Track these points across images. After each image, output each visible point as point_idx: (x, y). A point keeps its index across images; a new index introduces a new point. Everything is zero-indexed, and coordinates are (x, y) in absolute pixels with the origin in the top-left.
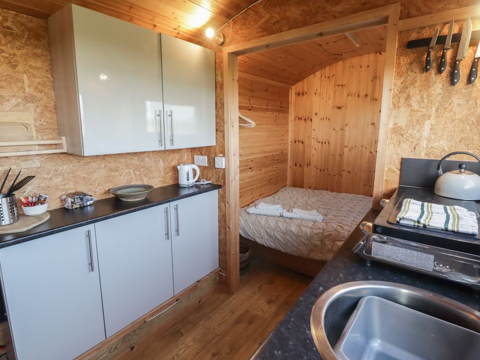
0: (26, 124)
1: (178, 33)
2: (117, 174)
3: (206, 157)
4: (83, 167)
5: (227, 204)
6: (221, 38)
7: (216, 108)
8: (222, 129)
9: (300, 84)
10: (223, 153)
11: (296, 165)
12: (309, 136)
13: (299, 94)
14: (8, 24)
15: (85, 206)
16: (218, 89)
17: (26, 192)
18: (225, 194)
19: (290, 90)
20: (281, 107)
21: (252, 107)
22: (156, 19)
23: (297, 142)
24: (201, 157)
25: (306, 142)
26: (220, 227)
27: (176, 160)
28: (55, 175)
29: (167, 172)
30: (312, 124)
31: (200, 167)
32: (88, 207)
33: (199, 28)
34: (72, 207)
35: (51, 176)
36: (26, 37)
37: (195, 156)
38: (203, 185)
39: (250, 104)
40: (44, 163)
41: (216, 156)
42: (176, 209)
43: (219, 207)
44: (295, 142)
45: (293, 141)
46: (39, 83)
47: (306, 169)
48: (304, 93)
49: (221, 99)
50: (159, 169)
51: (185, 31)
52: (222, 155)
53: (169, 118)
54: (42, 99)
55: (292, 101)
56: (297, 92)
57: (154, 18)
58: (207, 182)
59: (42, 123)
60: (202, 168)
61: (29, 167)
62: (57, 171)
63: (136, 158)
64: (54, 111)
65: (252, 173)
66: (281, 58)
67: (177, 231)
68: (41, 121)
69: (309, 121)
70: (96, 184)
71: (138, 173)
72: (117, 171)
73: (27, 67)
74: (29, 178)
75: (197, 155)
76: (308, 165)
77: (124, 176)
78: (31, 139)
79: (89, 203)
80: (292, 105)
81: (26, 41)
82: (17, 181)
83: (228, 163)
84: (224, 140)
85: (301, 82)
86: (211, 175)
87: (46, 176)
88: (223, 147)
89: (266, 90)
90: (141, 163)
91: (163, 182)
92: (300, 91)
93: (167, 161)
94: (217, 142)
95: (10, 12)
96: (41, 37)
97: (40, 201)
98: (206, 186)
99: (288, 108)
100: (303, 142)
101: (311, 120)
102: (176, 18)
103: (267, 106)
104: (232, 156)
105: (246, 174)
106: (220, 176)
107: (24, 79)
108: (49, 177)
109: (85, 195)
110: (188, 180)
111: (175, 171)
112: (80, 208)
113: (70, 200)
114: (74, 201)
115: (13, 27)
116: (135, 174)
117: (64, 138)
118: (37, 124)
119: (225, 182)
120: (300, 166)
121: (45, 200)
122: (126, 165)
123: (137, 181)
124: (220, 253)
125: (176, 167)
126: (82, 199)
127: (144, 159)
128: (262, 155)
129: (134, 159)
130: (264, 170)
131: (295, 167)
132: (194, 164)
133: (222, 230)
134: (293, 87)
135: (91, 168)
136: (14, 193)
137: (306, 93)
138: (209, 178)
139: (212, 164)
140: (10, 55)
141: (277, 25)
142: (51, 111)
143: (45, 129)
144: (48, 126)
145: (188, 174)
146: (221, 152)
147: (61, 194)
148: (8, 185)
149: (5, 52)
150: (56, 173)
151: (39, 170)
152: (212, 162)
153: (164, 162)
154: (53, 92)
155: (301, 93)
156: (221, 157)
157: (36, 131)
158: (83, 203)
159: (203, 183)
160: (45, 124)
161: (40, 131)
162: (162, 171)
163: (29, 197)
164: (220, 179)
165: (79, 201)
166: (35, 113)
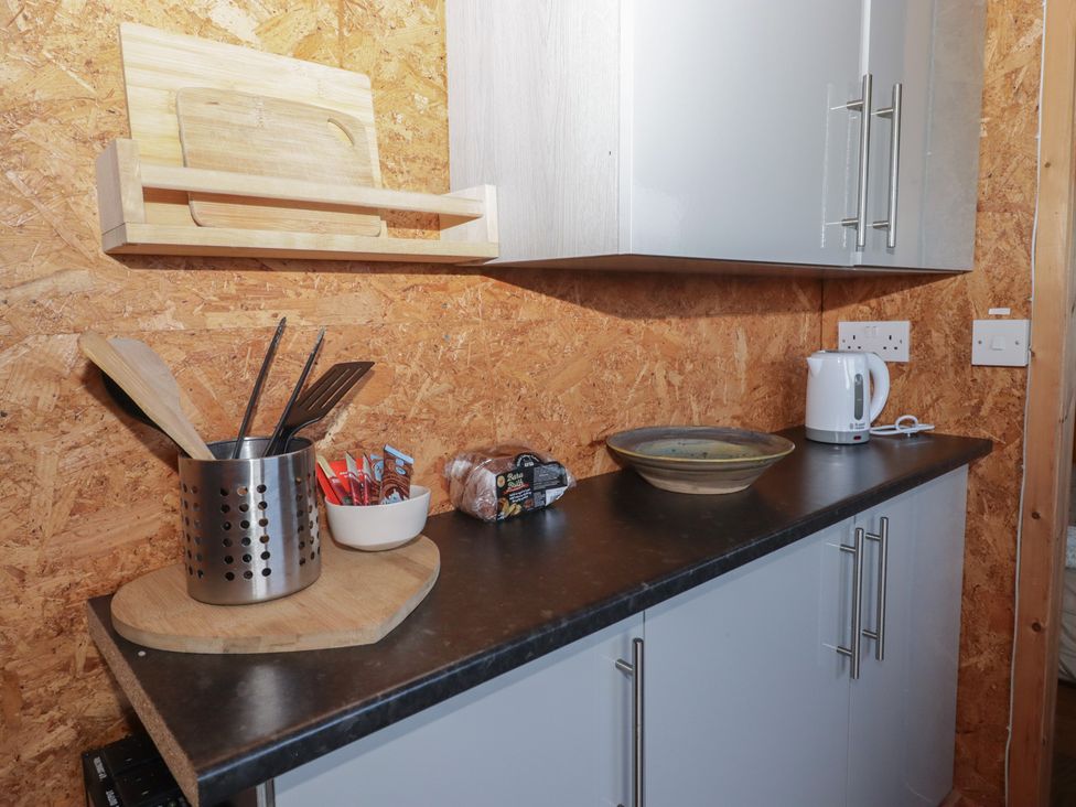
2: (619, 378)
3: (907, 323)
8: (1013, 197)
10: (1012, 298)
15: (537, 511)
17: (328, 438)
24: (876, 327)
28: (429, 369)
29: (755, 383)
32: (549, 513)
34: (499, 511)
35: (414, 368)
38: (902, 436)
40: (396, 311)
41: (976, 317)
52: (1007, 311)
58: (919, 427)
59: (398, 128)
61: (346, 321)
62: (435, 348)
67: (877, 637)
68: (395, 119)
72: (618, 365)
74: (349, 373)
77: (637, 390)
79: (552, 495)
84: (1025, 243)
87: (399, 369)
90: (686, 340)
93: (757, 336)
97: (393, 477)
98: (914, 443)
106: (990, 401)
108: (409, 373)
109: (540, 462)
110: (858, 414)
112: (525, 516)
113: (490, 480)
114: (506, 486)
116: (669, 384)
117: (491, 193)
118: (382, 133)
119: (1015, 428)
121: (407, 476)
124: (963, 728)
126: (529, 478)
129: (670, 323)
144: (418, 149)
145: (860, 390)
146: (1001, 300)
150: (430, 354)
151: (377, 342)
153: (748, 340)
156: (998, 317)
157: (383, 166)
158: (531, 497)
159: (904, 431)
160: (409, 135)
161: (391, 164)
162: (743, 376)
163: (349, 460)
164: (984, 412)
165: (521, 484)
166: (377, 84)
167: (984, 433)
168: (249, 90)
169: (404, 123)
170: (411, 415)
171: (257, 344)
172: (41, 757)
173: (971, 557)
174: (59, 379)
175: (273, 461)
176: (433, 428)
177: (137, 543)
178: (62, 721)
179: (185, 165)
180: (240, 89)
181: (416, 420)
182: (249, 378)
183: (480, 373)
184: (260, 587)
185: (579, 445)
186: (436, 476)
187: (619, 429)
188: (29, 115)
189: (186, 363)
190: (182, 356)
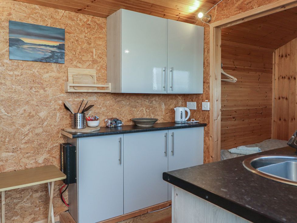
0: (93, 75)
1: (179, 18)
2: (136, 110)
3: (196, 102)
4: (117, 103)
5: (210, 138)
6: (209, 18)
7: (204, 67)
8: (208, 81)
9: (283, 48)
10: (208, 98)
11: (280, 120)
12: (293, 93)
13: (282, 56)
14: (89, 23)
15: (117, 127)
16: (206, 53)
17: (89, 114)
18: (209, 130)
19: (274, 53)
20: (265, 68)
21: (236, 67)
22: (166, 11)
23: (281, 98)
24: (192, 103)
25: (290, 98)
26: (204, 157)
27: (173, 105)
28: (103, 107)
29: (167, 112)
30: (296, 82)
31: (191, 110)
32: (119, 127)
33: (193, 13)
34: (111, 126)
35: (101, 106)
36: (96, 29)
37: (187, 103)
39: (234, 65)
40: (98, 99)
41: (203, 102)
42: (173, 136)
43: (205, 141)
44: (279, 99)
45: (277, 97)
46: (100, 53)
47: (290, 124)
48: (288, 55)
49: (208, 60)
50: (162, 110)
51: (184, 16)
52: (207, 101)
53: (171, 73)
54: (100, 62)
55: (275, 63)
56: (281, 54)
57: (164, 10)
58: (196, 121)
59: (100, 75)
60: (192, 111)
61: (91, 100)
62: (104, 104)
63: (147, 101)
64: (106, 69)
65: (236, 122)
66: (260, 27)
67: (173, 152)
68: (99, 74)
69: (292, 80)
70: (124, 115)
71: (148, 111)
72: (136, 108)
73: (96, 45)
74: (91, 106)
75: (189, 102)
76: (292, 119)
77: (140, 112)
78: (94, 83)
79: (119, 125)
80: (276, 66)
81: (96, 30)
82: (86, 107)
83: (212, 106)
84: (209, 89)
85: (284, 46)
86: (199, 117)
87: (99, 106)
88: (209, 94)
89: (250, 54)
90: (150, 104)
91: (164, 120)
92: (283, 54)
93: (167, 104)
94: (204, 91)
95: (90, 16)
96: (103, 28)
97: (96, 119)
98: (195, 124)
99: (272, 69)
100: (287, 99)
101: (295, 78)
102: (178, 9)
103: (250, 67)
104: (216, 101)
105: (229, 122)
106: (206, 116)
107: (94, 51)
109: (118, 120)
110: (182, 118)
111: (173, 112)
112: (115, 127)
113: (110, 121)
114: (112, 123)
115: (91, 24)
116: (146, 111)
117: (110, 84)
118: (97, 76)
119: (209, 121)
120: (285, 120)
121: (98, 119)
122: (141, 105)
123: (147, 116)
125: (174, 109)
126: (116, 122)
127: (152, 101)
128: (246, 108)
129: (146, 101)
130: (246, 121)
131: (279, 122)
132: (186, 107)
133: (206, 159)
134: (277, 51)
135: (122, 104)
136: (84, 113)
137: (289, 55)
138: (197, 119)
139: (200, 108)
140: (89, 38)
141: (249, 4)
142: (104, 69)
143: (100, 79)
144: (102, 78)
145: (182, 114)
146: (207, 99)
147: (105, 118)
148: (82, 108)
149: (87, 37)
150: (103, 105)
151: (96, 103)
152: (199, 106)
153: (165, 105)
154: (106, 58)
155: (284, 55)
156: (207, 102)
157: (97, 80)
158: (116, 125)
159: (193, 122)
160: (101, 76)
161: (98, 80)
162: (164, 111)
163: (90, 117)
164: (205, 119)
165: (114, 123)
166: (97, 70)
167: (206, 123)
168: (81, 73)
169: (100, 74)
170: (100, 113)
171: (80, 102)
172: (55, 146)
173: (205, 145)
174: (60, 105)
175: (81, 114)
176: (103, 115)
177: (66, 124)
178: (58, 143)
179: (74, 83)
180: (80, 73)
181: (101, 113)
182: (79, 106)
183: (111, 107)
184: (79, 127)
185: (128, 120)
186: (103, 121)
187: (136, 118)
188: (59, 78)
189: (72, 104)
190: (72, 103)
